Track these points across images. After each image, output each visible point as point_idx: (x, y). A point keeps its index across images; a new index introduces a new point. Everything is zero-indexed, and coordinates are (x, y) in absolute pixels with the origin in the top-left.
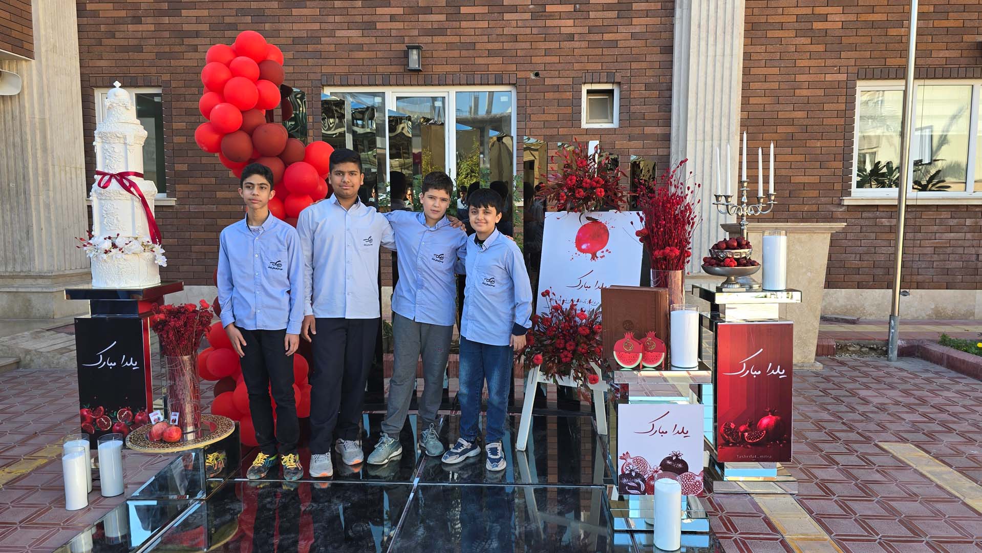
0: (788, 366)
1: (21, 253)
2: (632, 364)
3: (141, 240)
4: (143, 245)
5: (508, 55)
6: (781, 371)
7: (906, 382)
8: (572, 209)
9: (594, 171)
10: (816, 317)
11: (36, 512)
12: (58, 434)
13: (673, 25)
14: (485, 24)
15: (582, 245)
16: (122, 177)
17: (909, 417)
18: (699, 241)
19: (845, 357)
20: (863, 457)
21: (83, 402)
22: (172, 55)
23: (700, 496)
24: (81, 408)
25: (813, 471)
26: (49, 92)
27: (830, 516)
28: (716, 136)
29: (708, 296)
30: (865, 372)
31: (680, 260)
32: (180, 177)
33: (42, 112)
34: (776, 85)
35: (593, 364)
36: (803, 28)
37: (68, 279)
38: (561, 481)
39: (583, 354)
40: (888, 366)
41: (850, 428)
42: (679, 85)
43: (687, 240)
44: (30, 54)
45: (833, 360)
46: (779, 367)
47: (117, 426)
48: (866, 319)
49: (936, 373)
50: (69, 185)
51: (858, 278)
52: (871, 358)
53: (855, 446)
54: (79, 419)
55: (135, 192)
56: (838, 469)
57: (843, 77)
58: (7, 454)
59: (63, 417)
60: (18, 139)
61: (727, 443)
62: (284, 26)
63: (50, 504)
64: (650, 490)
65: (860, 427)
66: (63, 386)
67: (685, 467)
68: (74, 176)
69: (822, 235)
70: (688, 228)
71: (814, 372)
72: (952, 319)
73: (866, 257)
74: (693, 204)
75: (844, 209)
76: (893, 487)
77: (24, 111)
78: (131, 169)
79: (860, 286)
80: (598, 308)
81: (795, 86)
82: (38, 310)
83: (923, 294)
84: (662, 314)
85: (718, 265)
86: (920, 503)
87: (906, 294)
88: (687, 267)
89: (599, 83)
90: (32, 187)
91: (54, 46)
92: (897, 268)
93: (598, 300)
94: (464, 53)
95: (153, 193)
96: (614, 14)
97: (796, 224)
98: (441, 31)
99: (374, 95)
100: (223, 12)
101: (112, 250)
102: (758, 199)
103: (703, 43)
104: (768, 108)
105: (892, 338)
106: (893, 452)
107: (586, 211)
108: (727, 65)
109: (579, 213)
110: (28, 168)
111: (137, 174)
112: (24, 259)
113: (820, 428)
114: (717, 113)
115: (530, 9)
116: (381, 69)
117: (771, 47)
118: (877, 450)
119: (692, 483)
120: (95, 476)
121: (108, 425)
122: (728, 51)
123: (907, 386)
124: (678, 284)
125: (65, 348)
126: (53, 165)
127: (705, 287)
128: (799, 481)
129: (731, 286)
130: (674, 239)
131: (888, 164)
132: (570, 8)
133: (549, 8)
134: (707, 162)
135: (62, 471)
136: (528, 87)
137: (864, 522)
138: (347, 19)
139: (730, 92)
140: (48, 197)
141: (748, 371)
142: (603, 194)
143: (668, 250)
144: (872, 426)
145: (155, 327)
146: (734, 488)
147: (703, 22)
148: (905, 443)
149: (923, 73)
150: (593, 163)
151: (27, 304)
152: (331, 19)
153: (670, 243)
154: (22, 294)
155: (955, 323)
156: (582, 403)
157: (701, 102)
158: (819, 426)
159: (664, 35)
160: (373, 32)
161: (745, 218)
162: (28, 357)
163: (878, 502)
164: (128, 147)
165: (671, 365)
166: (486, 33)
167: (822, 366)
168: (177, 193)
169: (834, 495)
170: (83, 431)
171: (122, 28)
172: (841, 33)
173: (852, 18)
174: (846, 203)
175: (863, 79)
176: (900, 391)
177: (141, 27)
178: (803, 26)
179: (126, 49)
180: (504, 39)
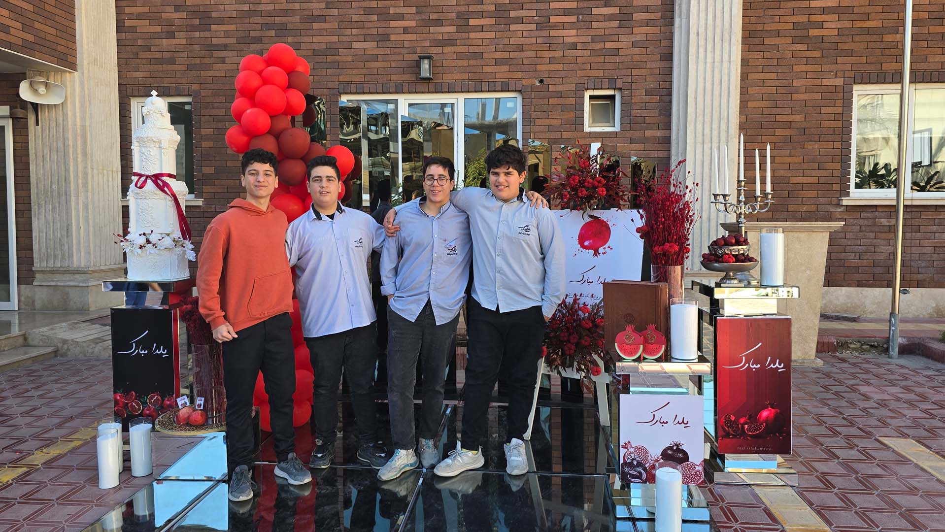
0: (786, 359)
1: (61, 250)
2: (634, 355)
3: (172, 236)
4: (174, 241)
5: (514, 63)
6: (780, 364)
7: (907, 379)
8: (574, 208)
9: (596, 171)
10: (816, 314)
11: (72, 490)
12: (91, 417)
13: (672, 33)
14: (492, 35)
15: (584, 242)
16: (156, 178)
17: (909, 413)
18: (699, 240)
19: (846, 354)
20: (863, 451)
21: (116, 387)
22: (201, 67)
23: (700, 486)
24: (115, 392)
25: (813, 464)
26: (90, 101)
27: (830, 508)
28: (715, 139)
29: (707, 291)
30: (865, 368)
31: (679, 255)
32: (207, 179)
33: (83, 119)
34: (774, 90)
35: (595, 357)
36: (800, 34)
37: (103, 274)
38: (565, 470)
39: (586, 347)
40: (889, 364)
41: (851, 423)
42: (679, 91)
43: (685, 237)
44: (73, 66)
45: (834, 356)
46: (778, 360)
47: (148, 410)
48: (866, 317)
50: (106, 187)
51: (857, 276)
52: (871, 356)
53: (856, 441)
54: (112, 404)
55: (168, 192)
56: (839, 463)
57: (839, 81)
58: (46, 435)
59: (97, 402)
60: (61, 145)
61: (727, 435)
62: (305, 39)
63: (84, 482)
64: (651, 479)
65: (860, 422)
66: (98, 374)
67: (686, 457)
68: (110, 179)
69: (821, 234)
70: (687, 225)
71: (812, 368)
73: (866, 256)
74: (691, 202)
75: (842, 209)
76: (894, 481)
77: (67, 118)
78: (165, 171)
79: (860, 284)
80: (600, 303)
81: (793, 91)
82: (75, 303)
83: (924, 292)
84: (662, 308)
85: (717, 261)
86: (921, 496)
87: (906, 292)
88: (687, 263)
89: (601, 89)
90: (72, 189)
91: (96, 59)
92: (896, 266)
93: (599, 293)
94: (472, 62)
95: (185, 193)
96: (615, 24)
97: (794, 223)
98: (451, 42)
99: (387, 102)
100: (248, 27)
101: (146, 245)
102: (756, 198)
103: (701, 50)
104: (765, 111)
105: (893, 336)
106: (893, 447)
107: (588, 208)
108: (725, 71)
109: (581, 212)
110: (69, 173)
111: (170, 176)
112: (63, 255)
113: (821, 423)
114: (716, 117)
115: (535, 20)
116: (394, 78)
117: (768, 53)
118: (878, 445)
119: (692, 473)
120: (126, 457)
121: (139, 409)
122: (726, 58)
123: (909, 383)
124: (677, 279)
125: (99, 338)
126: (92, 169)
127: (705, 282)
128: (800, 474)
129: (729, 282)
130: (673, 236)
131: (886, 166)
132: (573, 19)
133: (553, 19)
134: (706, 164)
135: (96, 452)
136: (533, 94)
137: (864, 514)
138: (364, 31)
139: (729, 95)
140: (87, 198)
141: (747, 365)
142: (605, 193)
143: (667, 246)
144: (873, 422)
145: (183, 318)
146: (735, 479)
147: (702, 31)
148: (905, 438)
149: (921, 77)
150: (595, 164)
151: (65, 297)
152: (348, 32)
153: (670, 239)
154: (61, 288)
156: (585, 395)
157: (700, 106)
158: (819, 420)
159: (663, 43)
160: (388, 44)
161: (743, 216)
162: (65, 347)
163: (878, 495)
164: (163, 150)
165: (671, 357)
166: (493, 43)
167: (822, 362)
168: (204, 194)
169: (834, 488)
170: (116, 414)
171: (157, 42)
172: (837, 39)
173: (848, 25)
174: (845, 203)
175: (860, 83)
176: (900, 387)
177: (174, 42)
178: (799, 33)
179: (160, 61)
180: (510, 48)
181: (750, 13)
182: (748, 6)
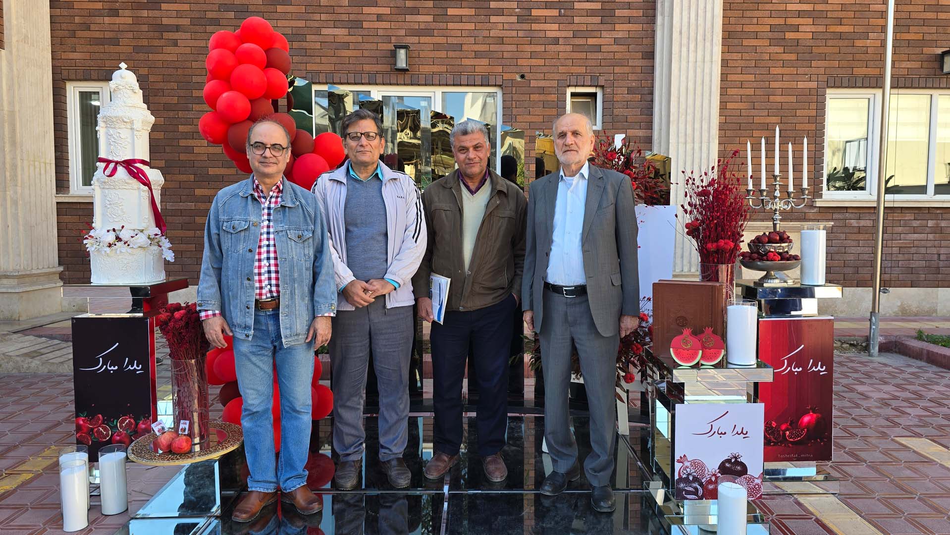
0: (828, 362)
2: (691, 362)
3: (147, 232)
4: (149, 238)
5: (495, 56)
6: (822, 367)
13: (654, 31)
14: (471, 26)
16: (128, 164)
17: (912, 412)
20: (885, 452)
21: (79, 410)
22: (149, 49)
24: (77, 416)
26: (19, 85)
27: (880, 516)
28: (697, 139)
30: (852, 367)
33: (11, 103)
34: (751, 92)
36: (777, 37)
37: (35, 279)
40: (872, 362)
41: (862, 423)
42: (661, 90)
46: (820, 363)
47: (117, 436)
49: (919, 368)
50: (38, 181)
52: (852, 354)
53: (874, 442)
54: (73, 430)
55: (143, 181)
56: (868, 466)
57: (814, 85)
61: (769, 443)
63: (44, 524)
65: (871, 422)
67: (744, 470)
68: (43, 172)
70: (740, 221)
72: (917, 316)
75: (815, 210)
76: (928, 483)
78: (138, 157)
81: (769, 93)
84: (720, 310)
85: (761, 260)
87: (886, 291)
89: (583, 86)
91: (26, 36)
92: (877, 266)
94: (451, 54)
95: (160, 183)
96: (598, 20)
98: (428, 32)
100: (205, 7)
101: (116, 243)
102: (789, 194)
103: (684, 49)
104: (744, 113)
105: (873, 335)
106: (913, 448)
108: (707, 71)
111: (143, 162)
114: (698, 116)
115: (516, 13)
116: (367, 68)
117: (747, 55)
118: (897, 446)
119: (751, 487)
121: (108, 435)
122: (708, 58)
123: (897, 381)
126: (22, 160)
129: (772, 281)
132: (555, 13)
133: (535, 12)
136: (514, 89)
138: (333, 17)
139: (710, 96)
140: (16, 192)
141: (789, 368)
143: (722, 243)
144: (882, 421)
147: (685, 29)
148: (920, 437)
152: (317, 17)
155: (923, 320)
157: (683, 106)
159: (645, 41)
160: (360, 32)
163: (920, 499)
164: (135, 132)
165: (728, 363)
166: (472, 35)
169: (874, 493)
170: (79, 442)
171: (99, 20)
172: (811, 43)
173: (822, 29)
174: (818, 204)
175: (832, 87)
176: (893, 385)
177: (117, 20)
178: (776, 35)
179: (101, 42)
180: (490, 41)
181: (729, 13)
182: (728, 7)
